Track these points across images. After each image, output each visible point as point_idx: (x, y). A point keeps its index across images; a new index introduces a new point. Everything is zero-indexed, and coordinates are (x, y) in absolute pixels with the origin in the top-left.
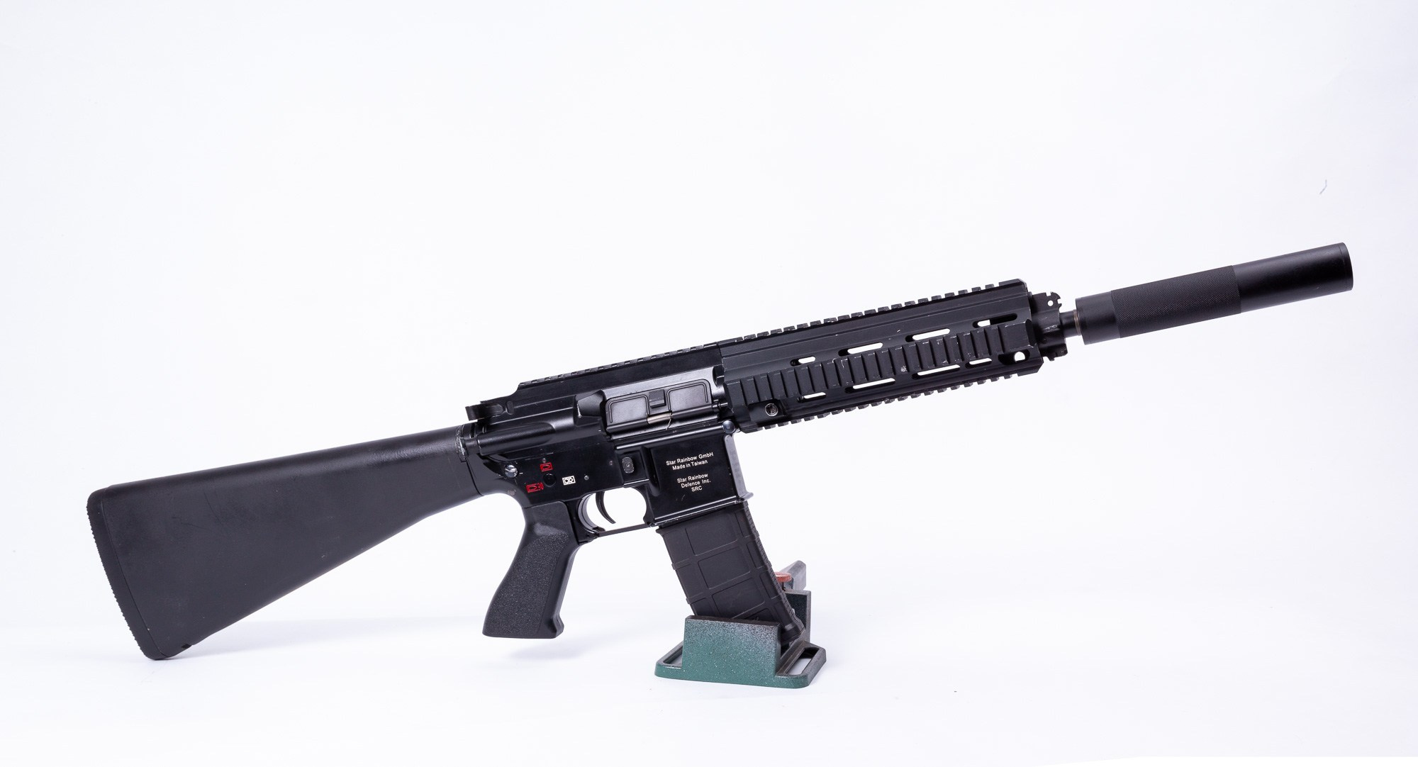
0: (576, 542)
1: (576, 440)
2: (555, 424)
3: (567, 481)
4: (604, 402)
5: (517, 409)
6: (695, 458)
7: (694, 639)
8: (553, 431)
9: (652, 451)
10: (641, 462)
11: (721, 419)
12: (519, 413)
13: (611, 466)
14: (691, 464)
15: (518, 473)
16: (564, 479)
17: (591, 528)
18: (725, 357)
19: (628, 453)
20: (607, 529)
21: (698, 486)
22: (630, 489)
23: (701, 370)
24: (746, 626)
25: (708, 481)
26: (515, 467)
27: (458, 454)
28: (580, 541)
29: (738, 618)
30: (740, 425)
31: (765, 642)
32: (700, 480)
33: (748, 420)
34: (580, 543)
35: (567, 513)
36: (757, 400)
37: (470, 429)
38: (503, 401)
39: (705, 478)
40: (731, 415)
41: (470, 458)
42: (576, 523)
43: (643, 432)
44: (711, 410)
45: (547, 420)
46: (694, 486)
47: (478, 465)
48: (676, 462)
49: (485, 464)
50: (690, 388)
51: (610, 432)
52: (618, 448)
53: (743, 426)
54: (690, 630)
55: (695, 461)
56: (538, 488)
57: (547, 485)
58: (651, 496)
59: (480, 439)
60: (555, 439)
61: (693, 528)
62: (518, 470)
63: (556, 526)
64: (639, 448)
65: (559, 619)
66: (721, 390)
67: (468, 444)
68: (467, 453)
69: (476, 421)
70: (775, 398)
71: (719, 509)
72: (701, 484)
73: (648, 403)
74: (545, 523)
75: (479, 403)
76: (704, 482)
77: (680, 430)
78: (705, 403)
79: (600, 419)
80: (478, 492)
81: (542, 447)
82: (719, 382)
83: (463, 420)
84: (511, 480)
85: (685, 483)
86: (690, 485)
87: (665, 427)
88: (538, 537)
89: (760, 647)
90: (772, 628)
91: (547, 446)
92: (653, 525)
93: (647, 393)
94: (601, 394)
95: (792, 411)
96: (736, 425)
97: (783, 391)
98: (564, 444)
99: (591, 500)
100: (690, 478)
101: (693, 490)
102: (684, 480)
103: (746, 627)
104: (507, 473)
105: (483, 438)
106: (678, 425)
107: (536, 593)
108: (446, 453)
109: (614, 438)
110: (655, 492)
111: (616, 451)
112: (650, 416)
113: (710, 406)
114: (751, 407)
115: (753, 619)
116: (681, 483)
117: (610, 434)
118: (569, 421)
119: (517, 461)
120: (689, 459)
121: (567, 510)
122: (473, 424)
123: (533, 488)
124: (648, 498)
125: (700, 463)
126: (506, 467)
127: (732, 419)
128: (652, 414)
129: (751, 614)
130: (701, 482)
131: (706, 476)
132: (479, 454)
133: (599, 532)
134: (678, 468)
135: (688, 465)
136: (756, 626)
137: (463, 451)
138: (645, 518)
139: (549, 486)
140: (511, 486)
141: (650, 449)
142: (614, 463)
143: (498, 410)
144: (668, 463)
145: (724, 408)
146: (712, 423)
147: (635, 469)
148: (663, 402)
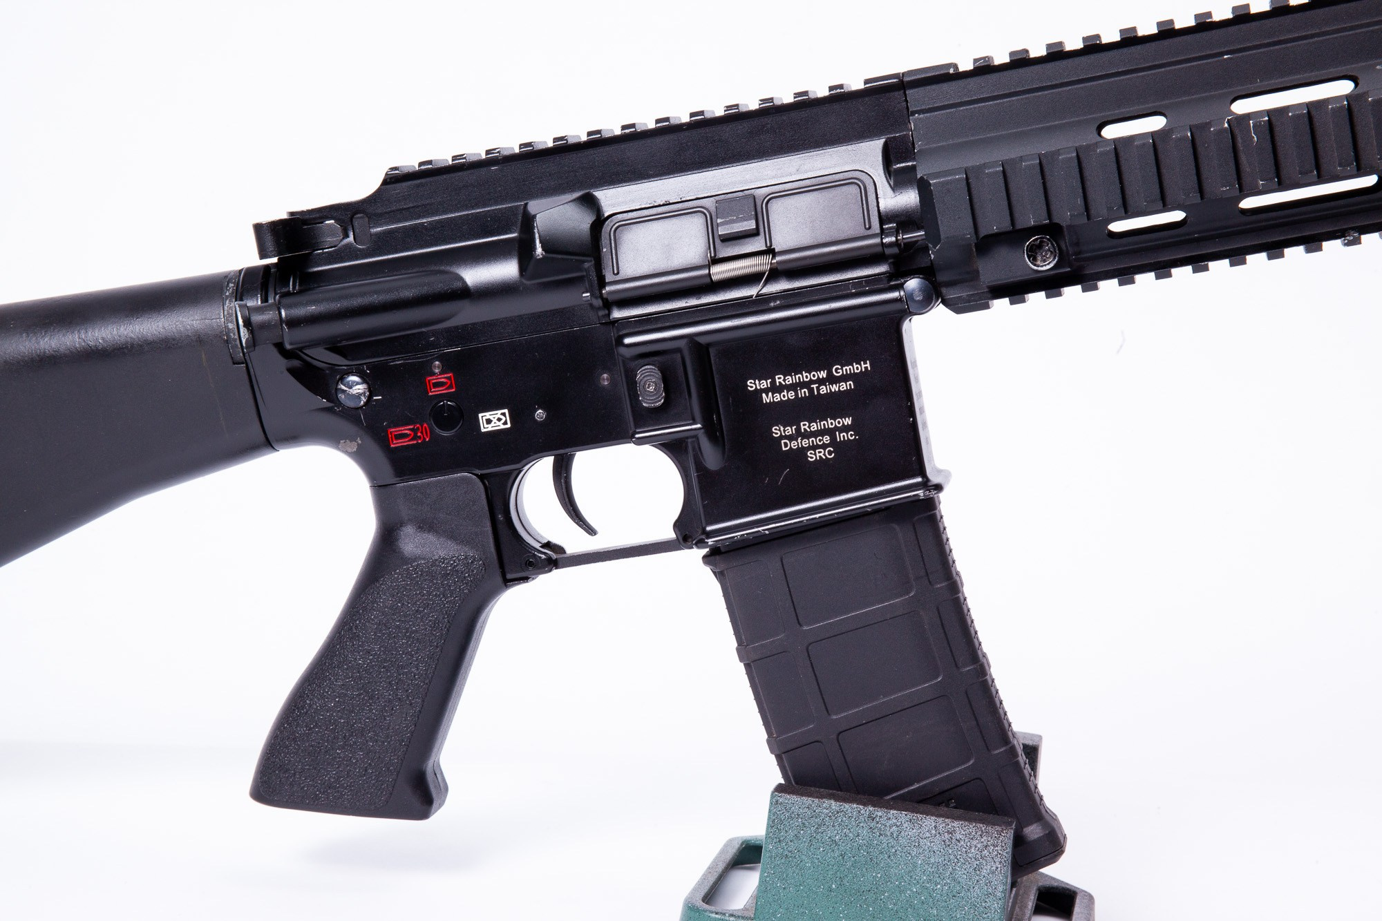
0: (499, 579)
1: (520, 317)
2: (475, 275)
3: (489, 421)
4: (599, 222)
5: (377, 234)
6: (823, 374)
7: (792, 846)
8: (465, 293)
9: (712, 351)
10: (682, 379)
11: (900, 271)
12: (383, 243)
13: (604, 387)
14: (811, 390)
15: (370, 398)
16: (483, 416)
17: (537, 546)
18: (919, 112)
19: (648, 354)
20: (571, 549)
21: (824, 446)
22: (648, 449)
23: (849, 147)
24: (929, 822)
25: (850, 436)
26: (364, 381)
27: (227, 342)
28: (509, 576)
29: (902, 798)
30: (944, 290)
31: (978, 869)
32: (830, 432)
33: (974, 276)
34: (508, 582)
35: (485, 502)
36: (1006, 225)
37: (260, 280)
38: (346, 213)
39: (845, 429)
40: (923, 263)
41: (255, 357)
42: (502, 529)
43: (693, 302)
44: (879, 249)
45: (451, 266)
46: (814, 448)
47: (271, 370)
48: (773, 382)
49: (291, 371)
50: (825, 193)
51: (611, 298)
52: (627, 341)
53: (952, 294)
54: (781, 822)
55: (821, 382)
56: (415, 437)
57: (437, 430)
58: (700, 467)
59: (287, 307)
60: (467, 314)
61: (800, 557)
62: (370, 391)
63: (452, 536)
64: (682, 344)
65: (437, 772)
66: (909, 198)
67: (257, 318)
68: (253, 342)
69: (275, 260)
70: (1056, 220)
71: (877, 511)
72: (833, 442)
73: (711, 227)
74: (426, 525)
75: (285, 216)
76: (841, 436)
77: (789, 299)
78: (863, 232)
79: (589, 265)
80: (268, 443)
81: (434, 333)
82: (899, 180)
83: (246, 256)
84: (350, 414)
85: (791, 438)
86: (805, 443)
87: (751, 291)
88: (406, 561)
89: (963, 879)
90: (1000, 833)
91: (448, 330)
92: (700, 543)
93: (709, 203)
94: (590, 202)
95: (1089, 259)
96: (934, 294)
97: (1080, 201)
98: (488, 326)
99: (539, 474)
100: (804, 426)
101: (812, 456)
102: (790, 431)
103: (929, 824)
104: (342, 396)
105: (295, 305)
106: (782, 285)
107: (390, 701)
108: (199, 341)
109: (617, 314)
110: (712, 458)
111: (622, 350)
112: (716, 261)
113: (877, 240)
114: (985, 244)
115: (939, 804)
116: (781, 437)
117: (608, 305)
118: (507, 270)
119: (369, 365)
120: (805, 376)
121: (483, 496)
122: (267, 267)
123: (403, 435)
124: (694, 474)
125: (835, 388)
126: (342, 379)
127: (928, 273)
128: (722, 255)
129: (937, 790)
130: (833, 438)
131: (848, 421)
132: (279, 346)
133: (554, 558)
134: (777, 398)
135: (804, 392)
136: (956, 824)
137: (244, 333)
138: (678, 525)
139: (445, 434)
140: (349, 428)
141: (709, 345)
142: (613, 381)
143: (331, 234)
144: (752, 385)
145: (910, 245)
146: (872, 285)
147: (666, 398)
148: (751, 225)
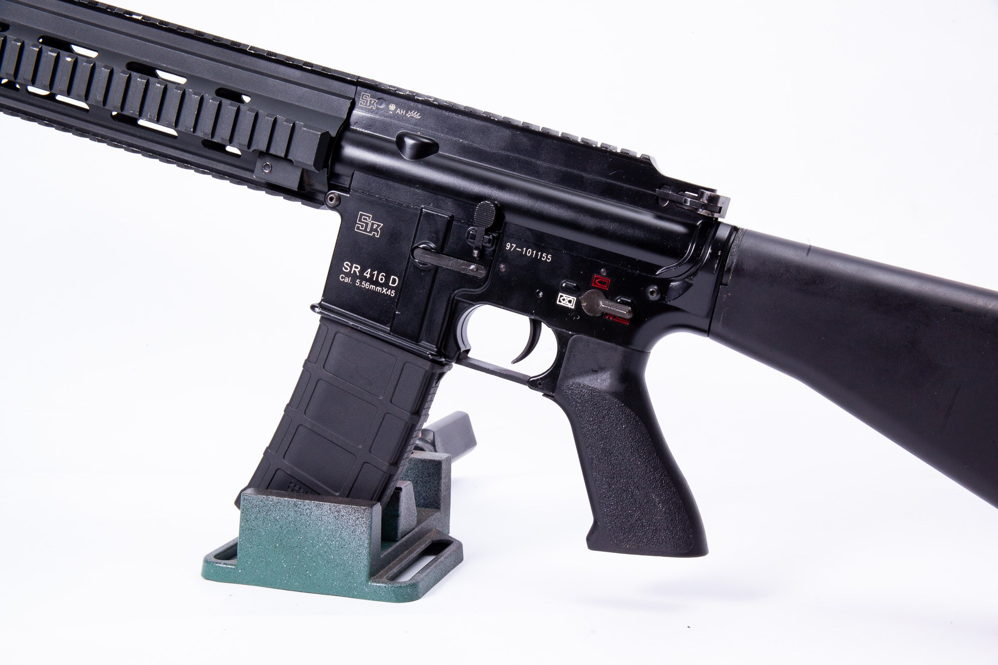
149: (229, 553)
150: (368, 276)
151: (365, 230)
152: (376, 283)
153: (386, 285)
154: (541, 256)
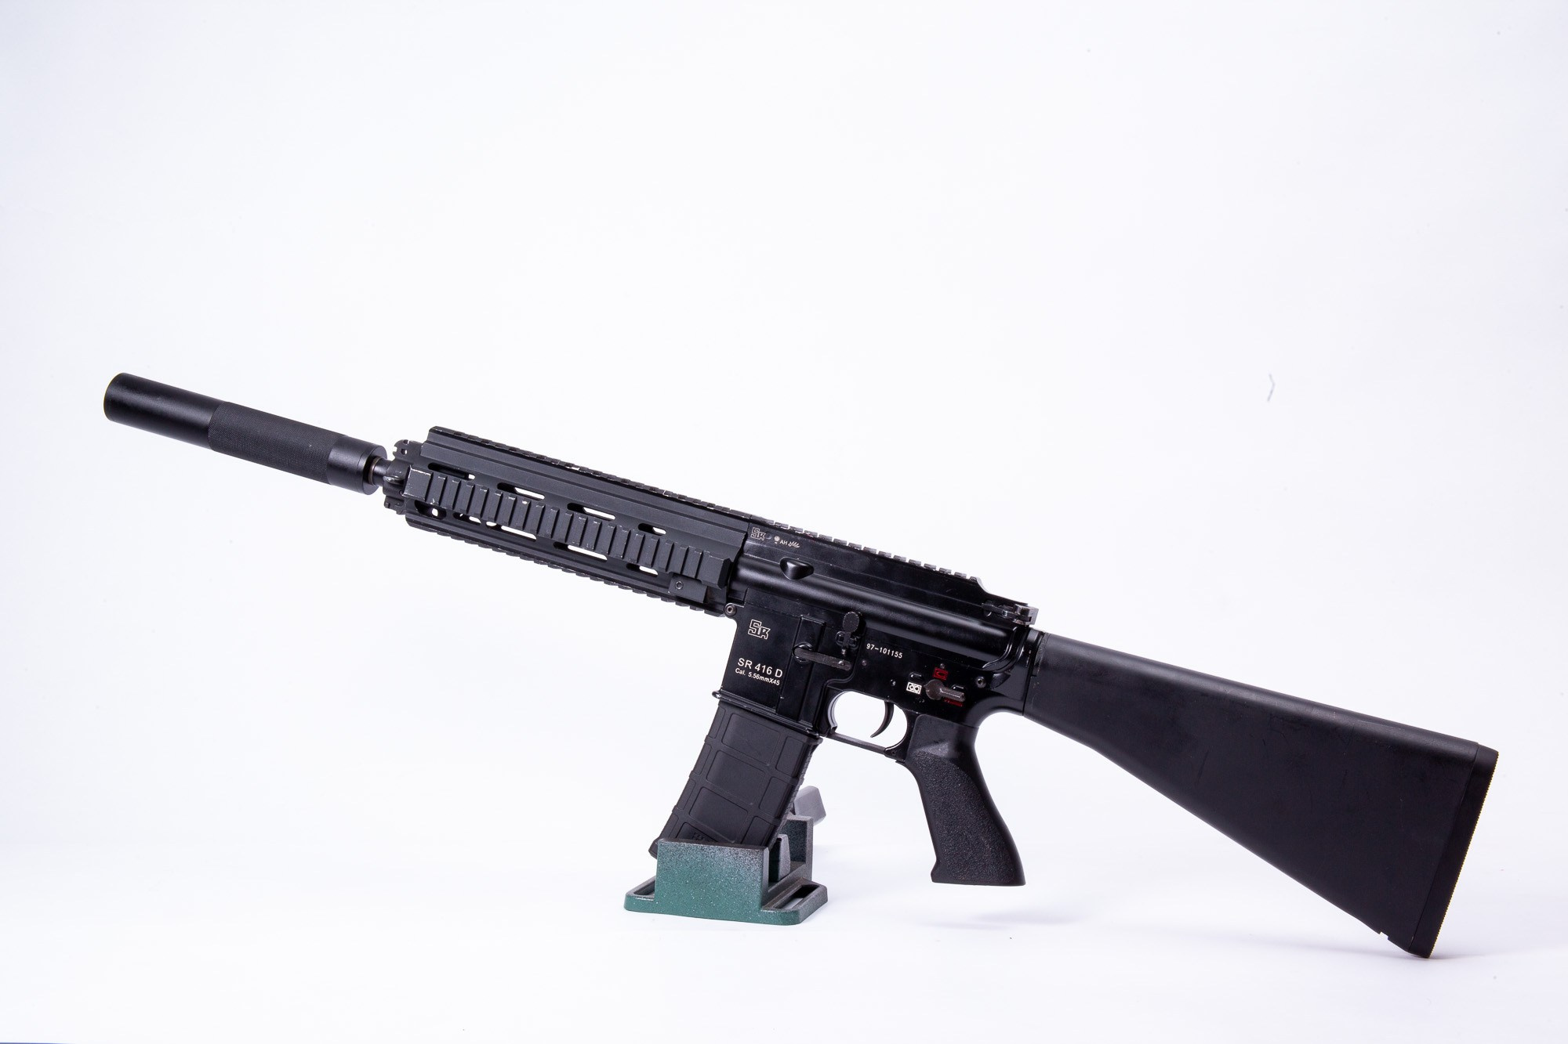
149: (647, 889)
150: (758, 669)
151: (756, 634)
152: (765, 675)
153: (772, 676)
154: (894, 654)
